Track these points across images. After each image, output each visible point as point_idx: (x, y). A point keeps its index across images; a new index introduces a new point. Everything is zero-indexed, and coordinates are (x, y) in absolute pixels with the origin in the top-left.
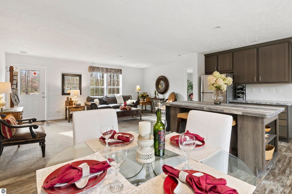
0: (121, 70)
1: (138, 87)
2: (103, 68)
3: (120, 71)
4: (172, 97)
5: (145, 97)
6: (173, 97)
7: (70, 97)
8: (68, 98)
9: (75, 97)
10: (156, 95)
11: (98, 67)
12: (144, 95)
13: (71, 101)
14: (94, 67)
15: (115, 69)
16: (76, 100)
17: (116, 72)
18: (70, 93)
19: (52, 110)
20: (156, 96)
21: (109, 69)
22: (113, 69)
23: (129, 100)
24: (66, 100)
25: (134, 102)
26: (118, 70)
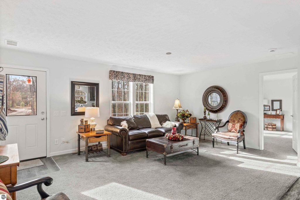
0: (153, 77)
1: (177, 102)
2: (130, 73)
3: (151, 79)
4: (238, 119)
5: (187, 117)
6: (240, 119)
7: (85, 118)
8: (82, 121)
9: (93, 118)
10: (205, 114)
11: (122, 73)
12: (186, 114)
13: (87, 126)
14: (117, 72)
15: (145, 76)
16: (94, 123)
17: (146, 80)
18: (84, 112)
19: (56, 140)
20: (205, 116)
21: (138, 75)
22: (142, 75)
23: (167, 122)
24: (79, 123)
25: (175, 125)
26: (149, 77)
